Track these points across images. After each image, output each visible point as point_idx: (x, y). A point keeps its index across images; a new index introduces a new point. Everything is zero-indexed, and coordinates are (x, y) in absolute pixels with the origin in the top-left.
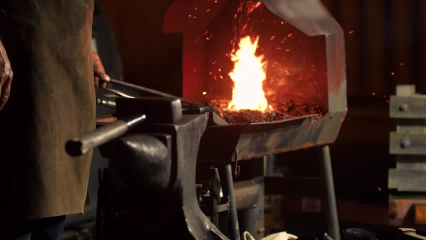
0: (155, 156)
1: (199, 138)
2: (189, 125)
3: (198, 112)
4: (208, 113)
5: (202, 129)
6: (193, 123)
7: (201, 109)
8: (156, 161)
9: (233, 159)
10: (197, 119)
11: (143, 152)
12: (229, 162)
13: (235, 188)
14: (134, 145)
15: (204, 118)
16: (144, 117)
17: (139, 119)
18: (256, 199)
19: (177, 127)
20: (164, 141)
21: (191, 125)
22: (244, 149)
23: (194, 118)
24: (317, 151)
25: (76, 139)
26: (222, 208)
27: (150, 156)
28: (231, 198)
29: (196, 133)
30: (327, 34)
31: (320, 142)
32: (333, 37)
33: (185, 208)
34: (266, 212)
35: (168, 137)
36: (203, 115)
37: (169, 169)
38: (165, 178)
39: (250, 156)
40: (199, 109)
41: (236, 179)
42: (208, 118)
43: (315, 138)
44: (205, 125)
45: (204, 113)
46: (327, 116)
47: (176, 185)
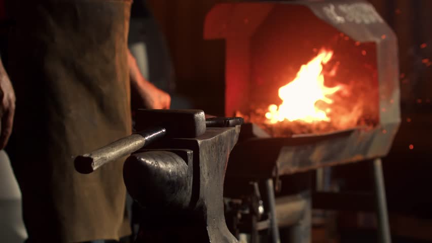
0: (173, 173)
1: (229, 153)
2: (215, 139)
3: (227, 125)
4: (240, 126)
5: (232, 142)
6: (220, 137)
7: (231, 121)
8: (175, 179)
9: (274, 174)
10: (225, 133)
11: (159, 169)
12: (270, 176)
13: (277, 203)
14: (149, 162)
15: (234, 130)
16: (164, 131)
17: (157, 133)
18: (301, 215)
19: (199, 142)
20: (185, 157)
21: (217, 139)
22: (286, 163)
23: (223, 131)
24: (367, 165)
25: (86, 155)
26: (262, 225)
27: (168, 173)
28: (272, 215)
29: (223, 148)
30: (378, 41)
31: (370, 155)
32: (385, 44)
33: (209, 229)
34: (315, 227)
35: (189, 152)
36: (233, 128)
37: (190, 187)
38: (186, 196)
39: (293, 169)
40: (228, 122)
41: (278, 195)
42: (239, 131)
43: (366, 150)
44: (236, 139)
45: (234, 126)
46: (379, 127)
47: (198, 204)
